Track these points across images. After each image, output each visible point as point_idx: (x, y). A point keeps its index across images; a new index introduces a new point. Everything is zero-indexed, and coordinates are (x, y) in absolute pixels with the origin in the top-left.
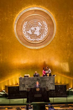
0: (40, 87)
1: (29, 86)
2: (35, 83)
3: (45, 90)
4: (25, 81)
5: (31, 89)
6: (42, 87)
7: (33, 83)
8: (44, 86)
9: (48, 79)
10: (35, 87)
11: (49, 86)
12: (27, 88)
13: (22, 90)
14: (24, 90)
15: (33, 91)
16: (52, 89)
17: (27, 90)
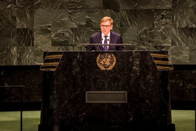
0: (117, 48)
1: (54, 44)
2: (89, 23)
3: (147, 67)
4: (32, 13)
5: (69, 57)
6: (129, 47)
7: (80, 26)
8: (141, 41)
9: (169, 6)
10: (94, 48)
11: (173, 43)
12: (45, 54)
13: (15, 63)
14: (24, 63)
15: (78, 69)
16: (188, 62)
17: (46, 61)
